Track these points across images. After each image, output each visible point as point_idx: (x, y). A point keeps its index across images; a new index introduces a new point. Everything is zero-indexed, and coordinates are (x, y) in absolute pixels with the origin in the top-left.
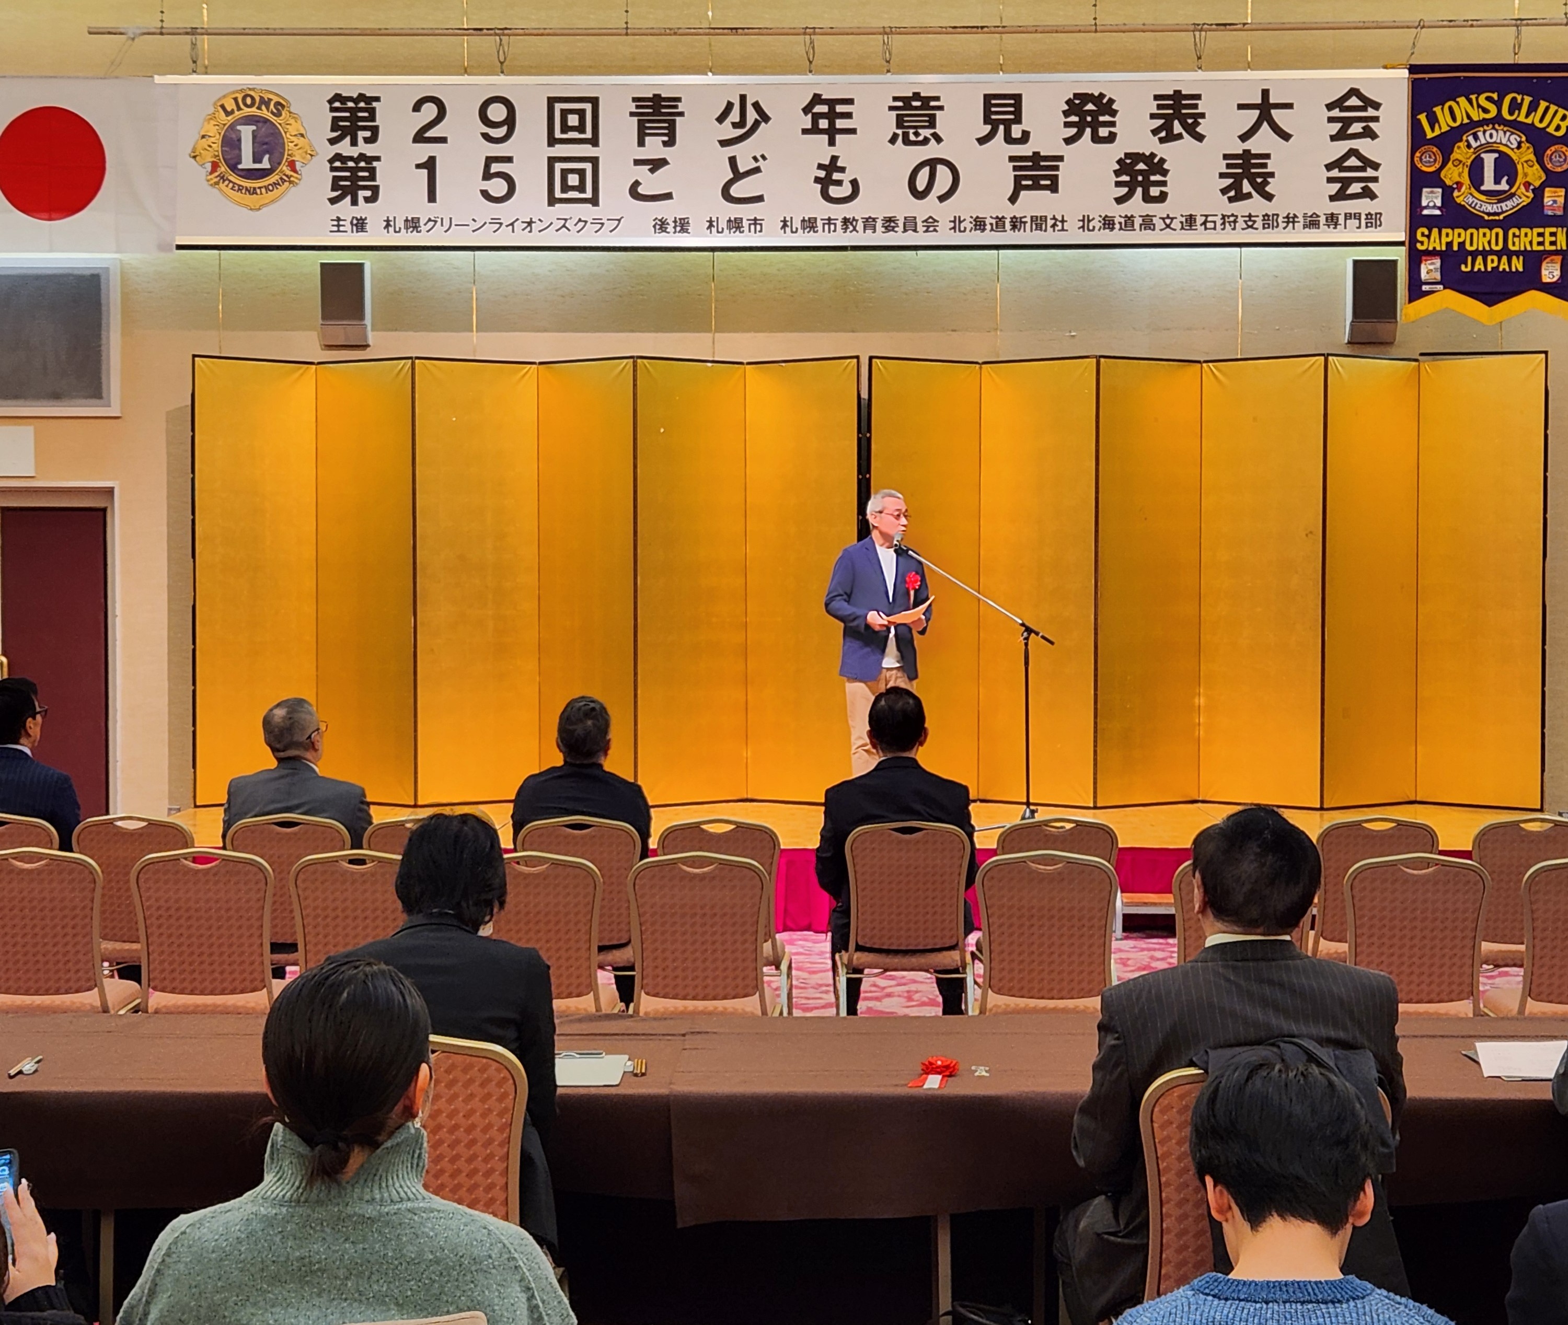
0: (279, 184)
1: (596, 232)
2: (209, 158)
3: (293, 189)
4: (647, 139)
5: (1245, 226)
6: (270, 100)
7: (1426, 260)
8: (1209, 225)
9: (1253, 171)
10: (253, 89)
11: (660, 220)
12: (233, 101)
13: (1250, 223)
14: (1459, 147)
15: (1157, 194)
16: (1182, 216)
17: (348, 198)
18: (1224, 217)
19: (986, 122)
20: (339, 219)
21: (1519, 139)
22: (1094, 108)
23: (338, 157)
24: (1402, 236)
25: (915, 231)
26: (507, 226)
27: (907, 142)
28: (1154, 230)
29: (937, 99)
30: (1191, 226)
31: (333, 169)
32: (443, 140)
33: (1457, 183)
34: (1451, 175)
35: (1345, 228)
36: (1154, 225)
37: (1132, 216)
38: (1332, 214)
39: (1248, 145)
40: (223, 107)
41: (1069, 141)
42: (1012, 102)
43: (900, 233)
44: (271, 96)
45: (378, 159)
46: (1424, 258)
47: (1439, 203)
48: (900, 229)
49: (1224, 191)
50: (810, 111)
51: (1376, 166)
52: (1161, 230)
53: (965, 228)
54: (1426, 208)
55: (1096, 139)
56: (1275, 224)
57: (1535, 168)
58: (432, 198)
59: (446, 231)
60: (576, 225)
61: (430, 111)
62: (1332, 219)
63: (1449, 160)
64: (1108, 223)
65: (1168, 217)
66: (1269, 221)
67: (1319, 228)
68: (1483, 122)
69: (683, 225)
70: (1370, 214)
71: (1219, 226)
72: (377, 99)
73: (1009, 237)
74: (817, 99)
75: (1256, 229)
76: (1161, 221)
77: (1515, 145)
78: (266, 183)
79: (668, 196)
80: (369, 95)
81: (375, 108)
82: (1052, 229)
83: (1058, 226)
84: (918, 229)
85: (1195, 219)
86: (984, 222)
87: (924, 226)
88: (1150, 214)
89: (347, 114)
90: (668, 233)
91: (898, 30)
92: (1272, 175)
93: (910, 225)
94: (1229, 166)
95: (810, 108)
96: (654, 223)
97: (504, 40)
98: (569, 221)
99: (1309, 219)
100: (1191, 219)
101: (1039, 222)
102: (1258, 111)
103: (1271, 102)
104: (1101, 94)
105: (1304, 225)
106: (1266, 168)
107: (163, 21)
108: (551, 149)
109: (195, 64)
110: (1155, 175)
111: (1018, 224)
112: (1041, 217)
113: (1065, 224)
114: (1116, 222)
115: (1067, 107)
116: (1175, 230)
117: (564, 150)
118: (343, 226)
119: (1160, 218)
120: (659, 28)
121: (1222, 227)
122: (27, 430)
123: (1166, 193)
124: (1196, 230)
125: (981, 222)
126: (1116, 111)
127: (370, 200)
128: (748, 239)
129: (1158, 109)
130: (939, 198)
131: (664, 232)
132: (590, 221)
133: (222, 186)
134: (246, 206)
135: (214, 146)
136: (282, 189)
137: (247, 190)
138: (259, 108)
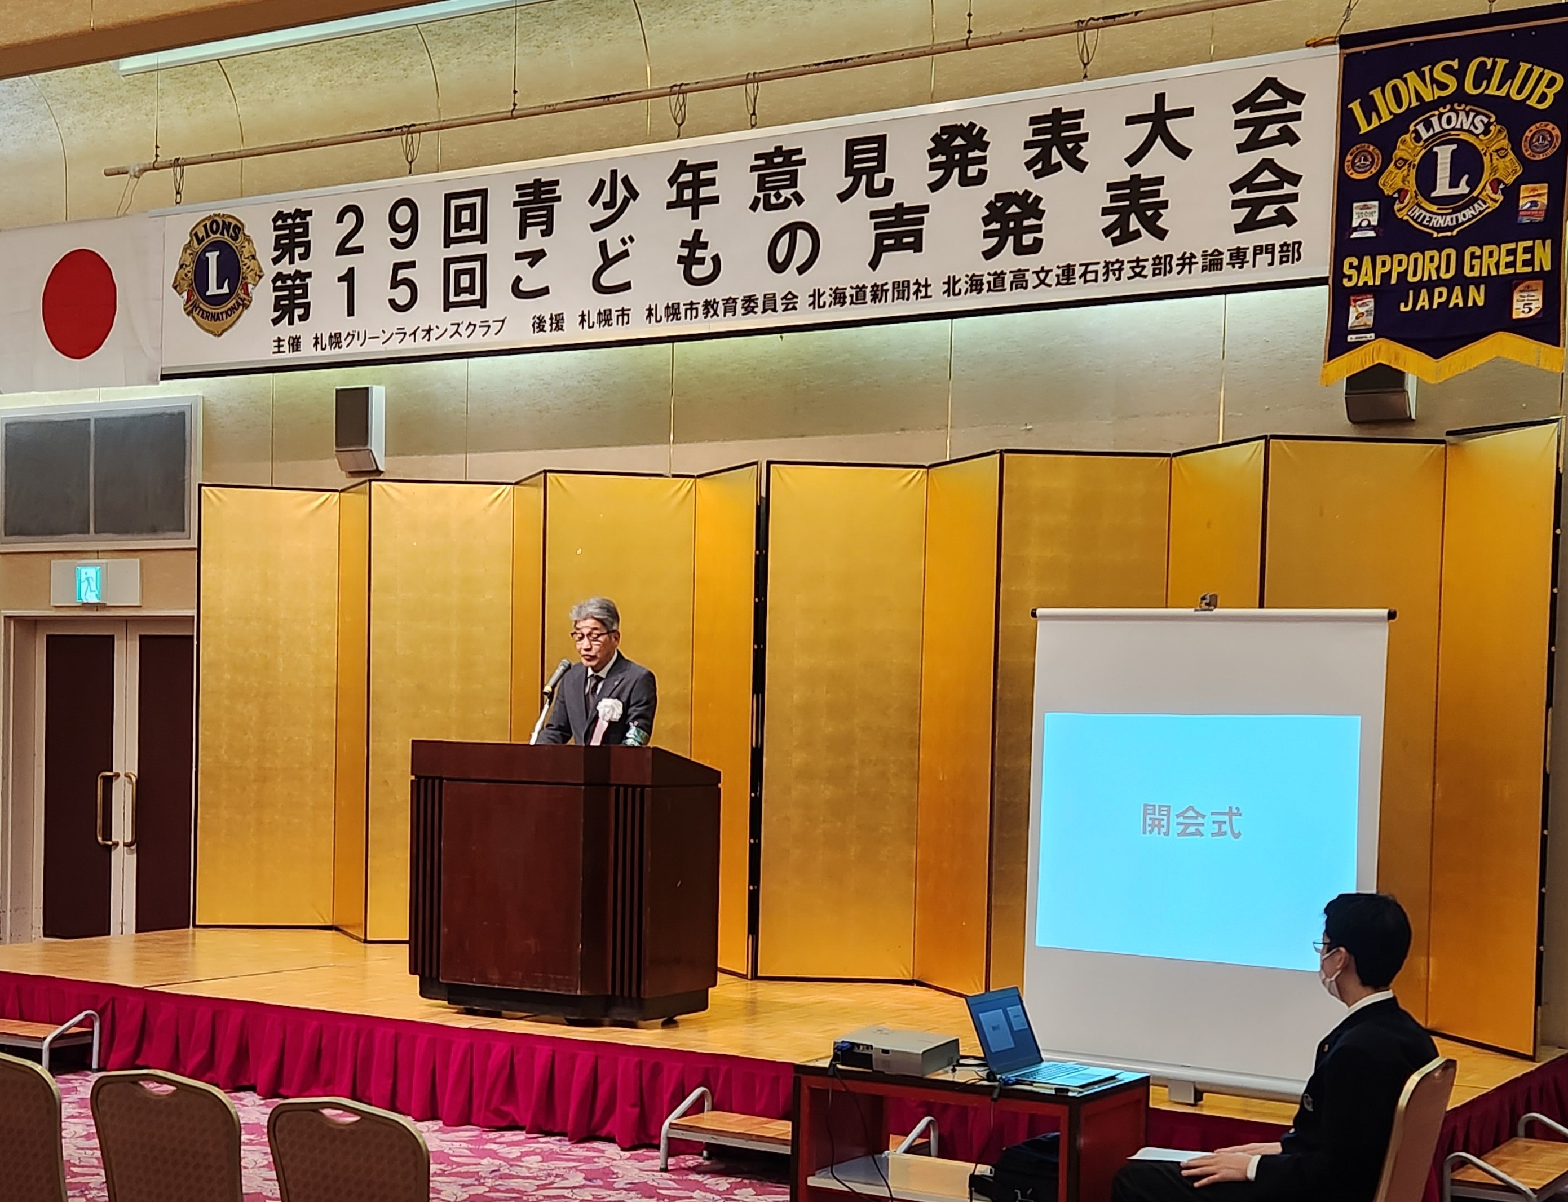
0: (235, 308)
1: (484, 335)
2: (185, 285)
3: (245, 312)
4: (528, 229)
5: (1132, 274)
6: (230, 224)
7: (1355, 301)
8: (1090, 276)
9: (1142, 201)
10: (219, 215)
11: (538, 318)
12: (203, 229)
13: (1138, 270)
14: (1404, 142)
15: (1031, 242)
16: (1058, 267)
17: (286, 319)
18: (1107, 264)
19: (847, 175)
20: (279, 340)
21: (1486, 120)
22: (963, 142)
23: (280, 276)
24: (1324, 271)
25: (774, 310)
26: (410, 335)
27: (769, 207)
28: (1026, 288)
29: (799, 151)
30: (1068, 279)
31: (276, 289)
32: (360, 250)
33: (1399, 191)
34: (1392, 180)
35: (1254, 266)
36: (1026, 281)
37: (1002, 273)
38: (1238, 248)
39: (1135, 170)
40: (196, 235)
41: (935, 187)
42: (876, 145)
43: (759, 313)
44: (230, 220)
45: (309, 275)
46: (1352, 298)
47: (1375, 223)
48: (759, 309)
49: (1107, 232)
50: (676, 181)
51: (1295, 179)
52: (1035, 287)
53: (825, 302)
54: (1360, 228)
55: (965, 181)
56: (1168, 268)
57: (1508, 158)
58: (351, 312)
59: (361, 345)
60: (467, 329)
61: (351, 218)
62: (1238, 256)
63: (1391, 160)
64: (976, 284)
65: (1042, 270)
66: (1161, 265)
67: (1221, 269)
68: (1440, 102)
69: (558, 321)
70: (1285, 244)
71: (1101, 277)
72: (309, 213)
73: (871, 310)
74: (683, 167)
75: (1145, 277)
76: (1035, 275)
77: (1481, 128)
78: (226, 309)
79: (545, 291)
80: (303, 210)
81: (308, 223)
82: (915, 297)
83: (921, 292)
84: (778, 308)
85: (1074, 270)
86: (844, 293)
87: (783, 304)
88: (1023, 268)
89: (287, 232)
90: (545, 331)
91: (761, 75)
92: (1165, 204)
93: (770, 303)
94: (1113, 199)
95: (675, 177)
96: (533, 321)
97: (412, 138)
98: (461, 326)
99: (1209, 258)
100: (1068, 270)
101: (901, 288)
102: (1150, 124)
103: (1167, 109)
104: (971, 123)
105: (1203, 266)
106: (1158, 196)
107: (157, 156)
108: (447, 249)
109: (179, 196)
110: (1029, 218)
111: (879, 293)
112: (903, 282)
113: (929, 288)
114: (985, 281)
115: (933, 145)
116: (1050, 286)
117: (457, 250)
118: (283, 346)
119: (1034, 272)
120: (540, 107)
121: (1105, 277)
122: (135, 562)
123: (1041, 240)
124: (1074, 283)
125: (840, 294)
126: (988, 143)
127: (303, 318)
128: (615, 332)
129: (1034, 135)
130: (798, 269)
131: (542, 330)
132: (478, 324)
133: (195, 314)
134: (212, 332)
135: (189, 275)
136: (238, 313)
137: (213, 316)
138: (222, 234)
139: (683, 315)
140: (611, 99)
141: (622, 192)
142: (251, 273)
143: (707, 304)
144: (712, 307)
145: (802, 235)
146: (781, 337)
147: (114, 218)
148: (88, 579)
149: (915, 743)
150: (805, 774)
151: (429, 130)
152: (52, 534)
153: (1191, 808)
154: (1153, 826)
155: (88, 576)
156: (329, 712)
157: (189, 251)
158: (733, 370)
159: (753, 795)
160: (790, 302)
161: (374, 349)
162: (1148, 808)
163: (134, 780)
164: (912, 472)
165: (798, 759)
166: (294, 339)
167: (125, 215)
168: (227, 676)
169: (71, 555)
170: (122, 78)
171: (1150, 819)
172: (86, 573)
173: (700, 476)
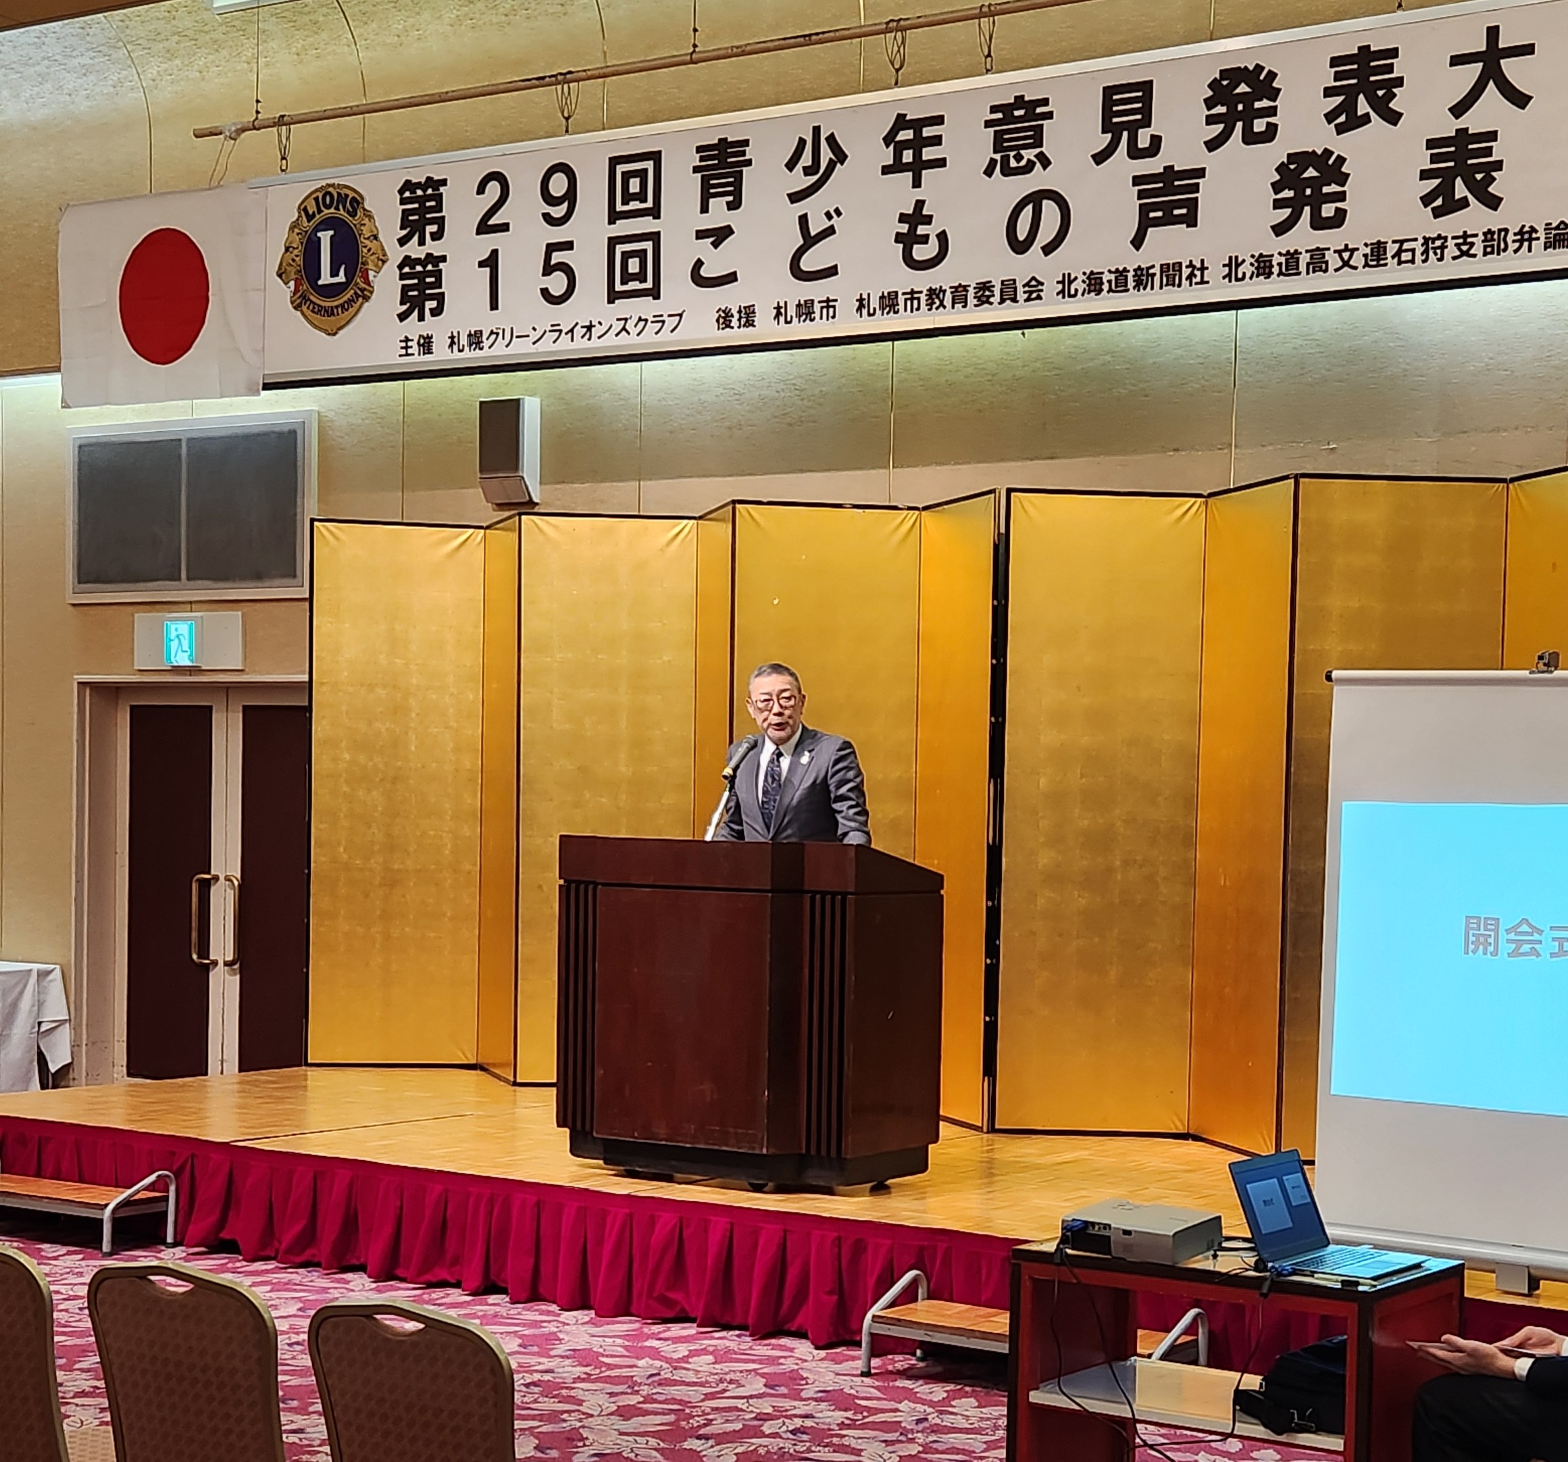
0: (353, 301)
1: (657, 333)
2: (292, 271)
3: (366, 304)
4: (711, 200)
5: (1458, 253)
6: (347, 196)
8: (1406, 256)
9: (1470, 162)
10: (333, 185)
11: (724, 312)
12: (313, 202)
13: (1465, 248)
15: (1332, 214)
16: (1366, 245)
17: (416, 313)
18: (1426, 240)
19: (1104, 132)
20: (407, 340)
22: (1248, 90)
23: (407, 261)
25: (1014, 300)
26: (566, 334)
27: (1007, 171)
28: (1326, 271)
29: (1045, 102)
30: (1378, 260)
31: (402, 277)
32: (504, 227)
36: (1327, 263)
37: (1296, 252)
39: (1461, 123)
40: (305, 210)
41: (1212, 145)
42: (1140, 94)
43: (996, 304)
44: (348, 192)
45: (443, 259)
48: (996, 299)
49: (1426, 200)
50: (893, 140)
52: (1336, 270)
53: (1076, 290)
55: (1250, 138)
56: (1502, 246)
58: (494, 305)
59: (507, 346)
60: (636, 326)
61: (494, 188)
64: (1263, 267)
65: (1346, 248)
66: (1494, 242)
67: (1567, 245)
69: (748, 316)
71: (1419, 257)
72: (444, 182)
73: (1133, 299)
74: (901, 122)
75: (1474, 256)
76: (1337, 255)
78: (341, 301)
79: (732, 278)
80: (436, 178)
81: (441, 194)
82: (1188, 282)
83: (1195, 276)
84: (1018, 298)
85: (1385, 248)
86: (1101, 278)
87: (1025, 292)
88: (1322, 246)
89: (416, 206)
90: (732, 328)
91: (998, 7)
92: (1498, 165)
93: (1009, 292)
94: (1434, 159)
95: (893, 134)
96: (717, 315)
97: (569, 88)
98: (629, 321)
99: (1553, 232)
100: (1379, 248)
101: (1171, 272)
102: (1481, 65)
103: (1501, 46)
104: (1257, 66)
105: (1545, 243)
106: (1491, 155)
107: (258, 112)
108: (613, 226)
109: (284, 162)
110: (1330, 185)
111: (1144, 278)
112: (1174, 264)
113: (1206, 272)
114: (1274, 263)
115: (1210, 93)
116: (1355, 268)
117: (625, 227)
118: (411, 347)
119: (1335, 252)
120: (727, 48)
121: (1424, 257)
122: (235, 617)
123: (1345, 211)
124: (1386, 265)
125: (1095, 279)
126: (1279, 90)
127: (436, 312)
128: (819, 328)
129: (1335, 80)
130: (1043, 248)
131: (729, 326)
132: (651, 319)
133: (304, 308)
134: (325, 331)
135: (297, 259)
136: (356, 306)
137: (327, 312)
138: (337, 208)
139: (901, 307)
140: (814, 38)
141: (826, 154)
142: (373, 257)
143: (931, 292)
144: (938, 297)
145: (1049, 207)
146: (1023, 334)
147: (206, 190)
148: (178, 636)
149: (1189, 839)
150: (1054, 878)
151: (589, 78)
152: (137, 580)
153: (1525, 921)
154: (1477, 944)
155: (179, 633)
156: (472, 800)
157: (297, 231)
158: (966, 377)
159: (990, 904)
160: (1034, 290)
161: (522, 350)
162: (1472, 921)
163: (236, 883)
164: (1188, 501)
165: (1045, 859)
166: (424, 338)
167: (219, 186)
168: (347, 756)
169: (158, 607)
170: (217, 17)
171: (1473, 935)
172: (176, 630)
173: (926, 508)
